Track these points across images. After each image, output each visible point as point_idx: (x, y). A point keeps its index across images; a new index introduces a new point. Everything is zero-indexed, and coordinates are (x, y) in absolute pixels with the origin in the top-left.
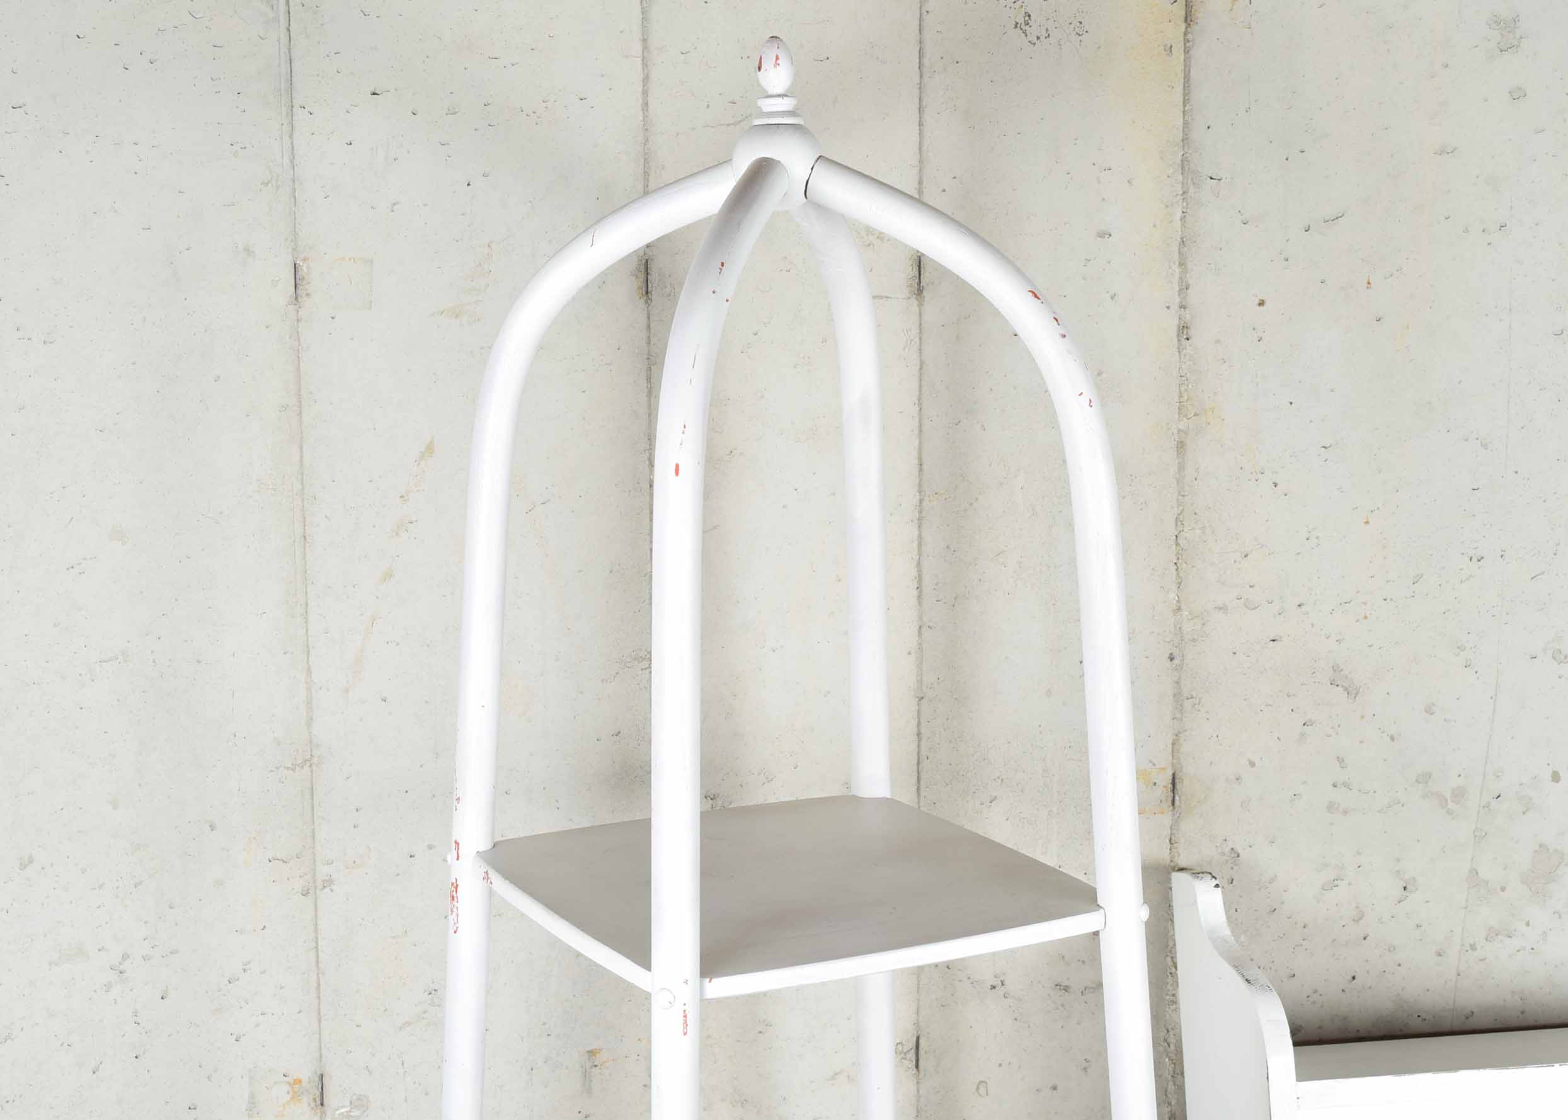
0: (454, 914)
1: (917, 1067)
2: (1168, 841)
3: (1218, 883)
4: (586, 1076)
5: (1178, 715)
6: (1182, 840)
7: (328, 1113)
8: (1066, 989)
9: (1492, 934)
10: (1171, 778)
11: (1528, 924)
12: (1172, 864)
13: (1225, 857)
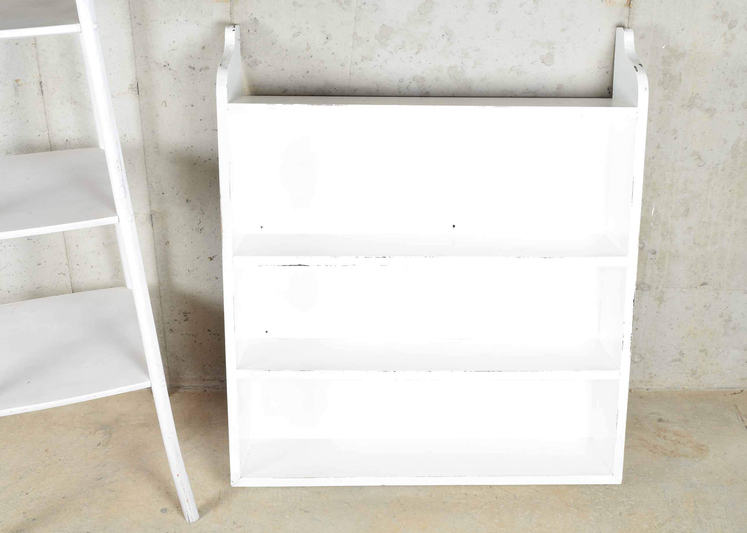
1: (138, 94)
2: (229, 13)
3: (234, 29)
4: (16, 90)
6: (235, 13)
8: (194, 68)
9: (363, 59)
11: (379, 56)
13: (252, 21)
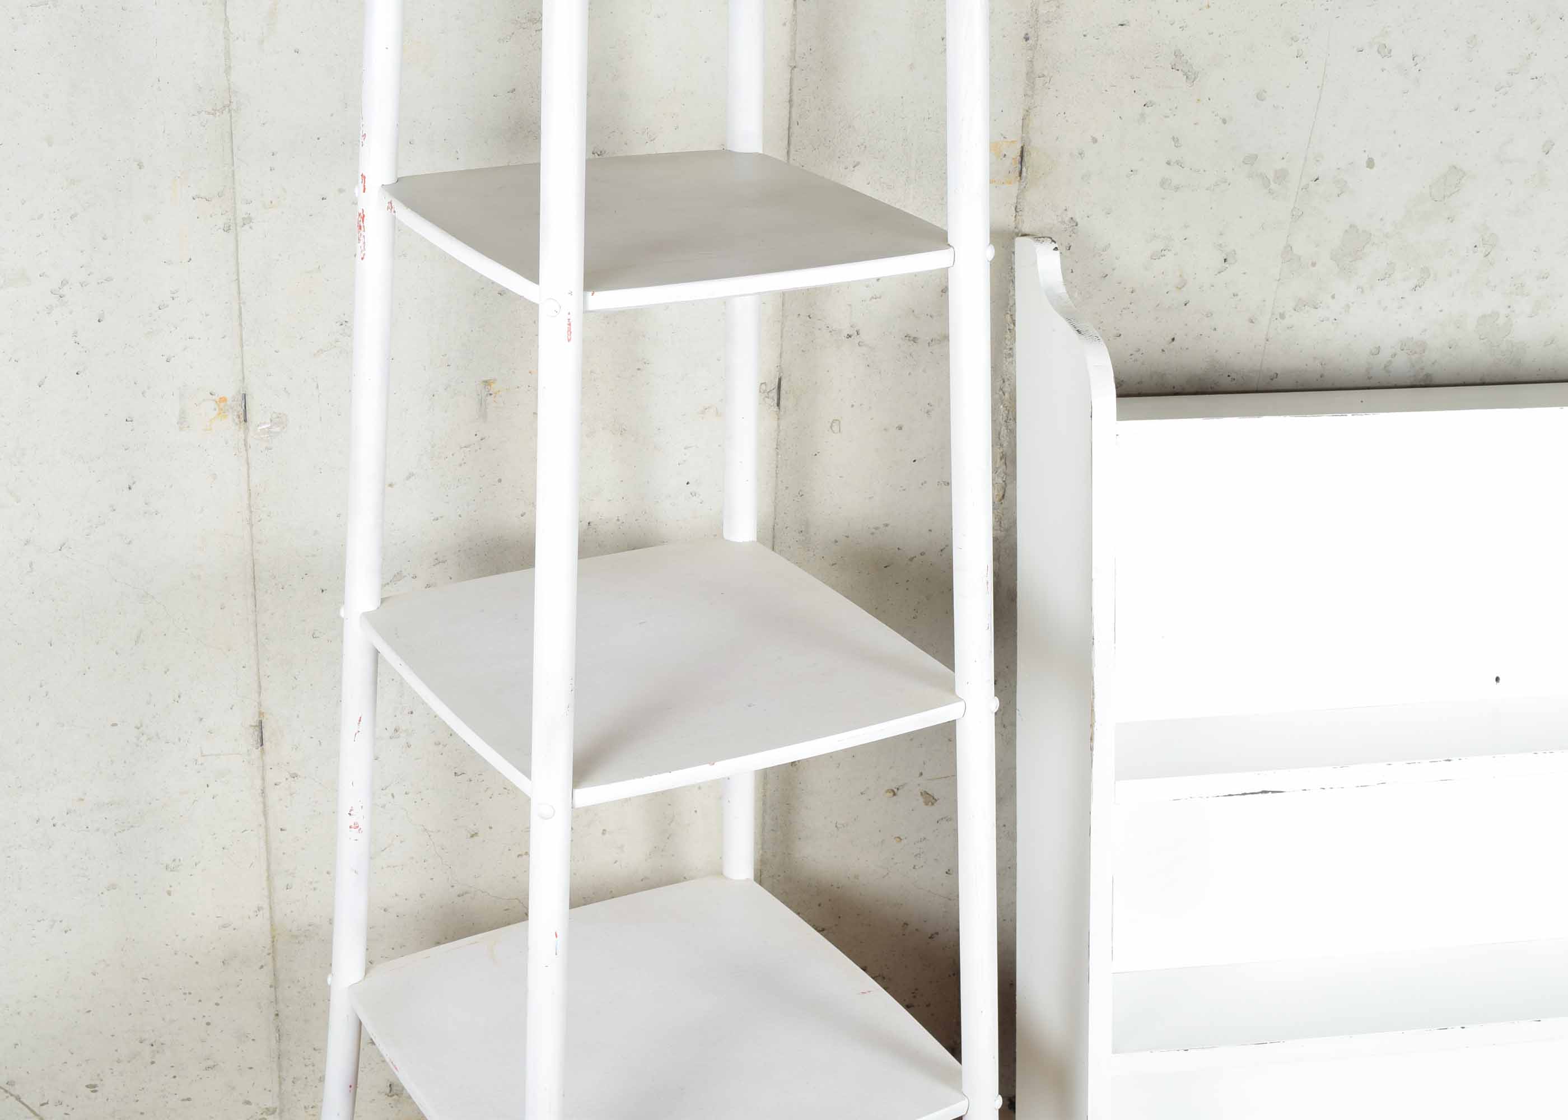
0: (362, 242)
1: (778, 404)
2: (1014, 209)
3: (1057, 246)
4: (482, 404)
5: (1030, 93)
6: (1027, 209)
7: (251, 428)
8: (915, 340)
9: (1301, 304)
10: (1019, 150)
11: (1333, 297)
12: (1017, 230)
13: (1065, 225)
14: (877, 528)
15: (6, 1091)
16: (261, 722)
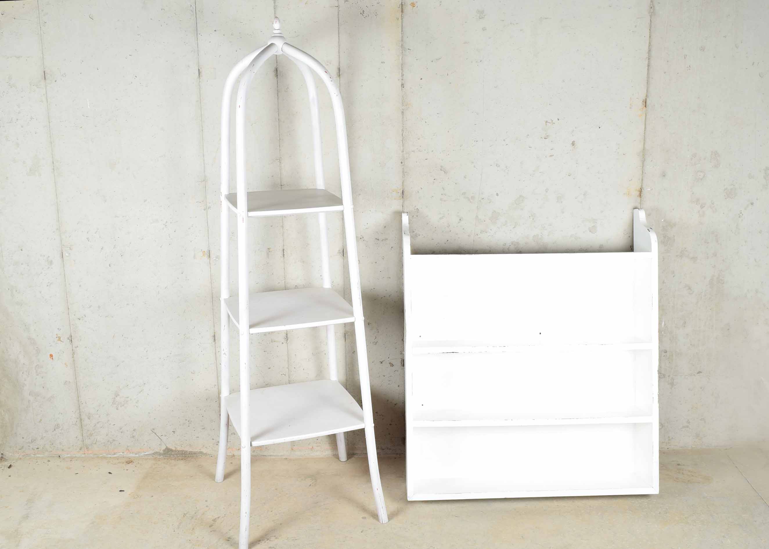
1: (343, 256)
2: (402, 206)
3: (408, 214)
4: (268, 254)
5: (404, 177)
6: (405, 206)
7: (211, 259)
8: (378, 240)
9: (482, 232)
10: (402, 191)
11: (491, 230)
12: (403, 212)
13: (415, 210)
14: (372, 289)
15: (152, 431)
16: (215, 335)
